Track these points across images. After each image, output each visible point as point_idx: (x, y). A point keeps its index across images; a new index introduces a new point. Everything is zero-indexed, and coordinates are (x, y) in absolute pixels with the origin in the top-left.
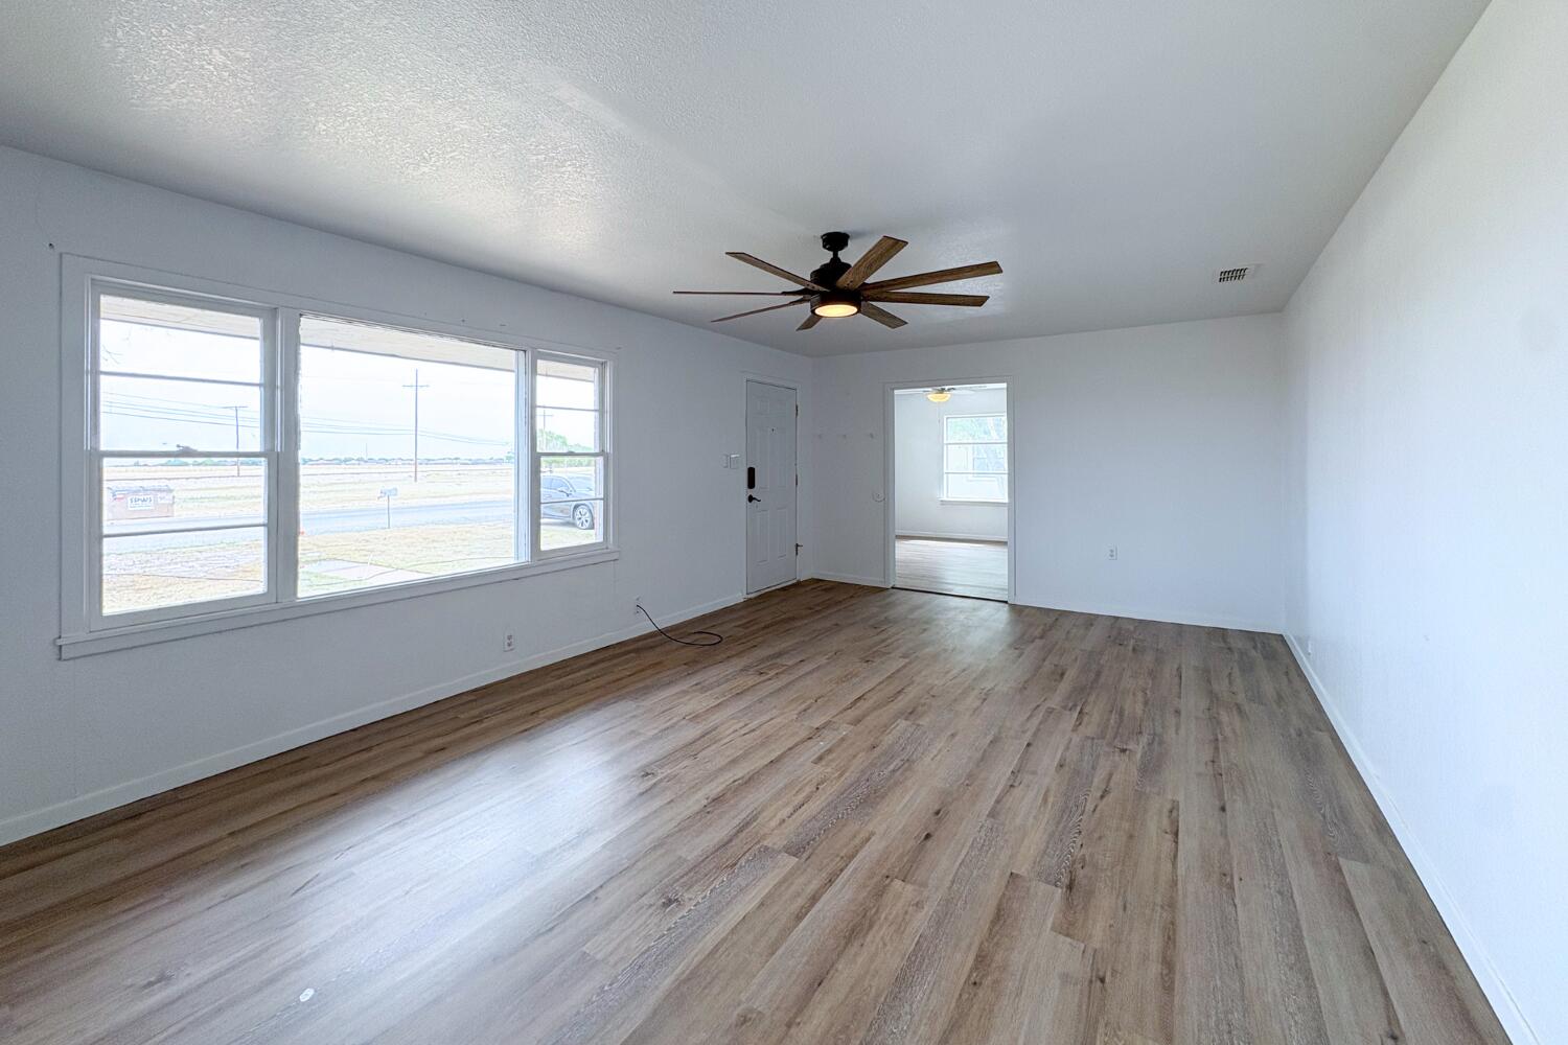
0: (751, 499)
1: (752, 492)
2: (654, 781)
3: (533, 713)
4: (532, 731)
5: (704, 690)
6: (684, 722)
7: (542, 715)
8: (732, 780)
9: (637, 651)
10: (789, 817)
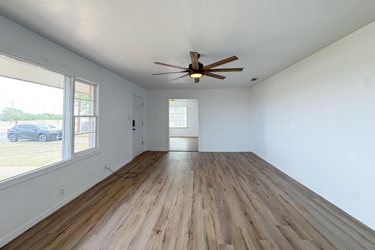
0: (133, 129)
1: (134, 128)
2: (163, 233)
3: (88, 220)
4: (94, 228)
5: (148, 192)
6: (152, 207)
7: (93, 219)
8: (187, 224)
9: (110, 183)
10: (215, 230)
